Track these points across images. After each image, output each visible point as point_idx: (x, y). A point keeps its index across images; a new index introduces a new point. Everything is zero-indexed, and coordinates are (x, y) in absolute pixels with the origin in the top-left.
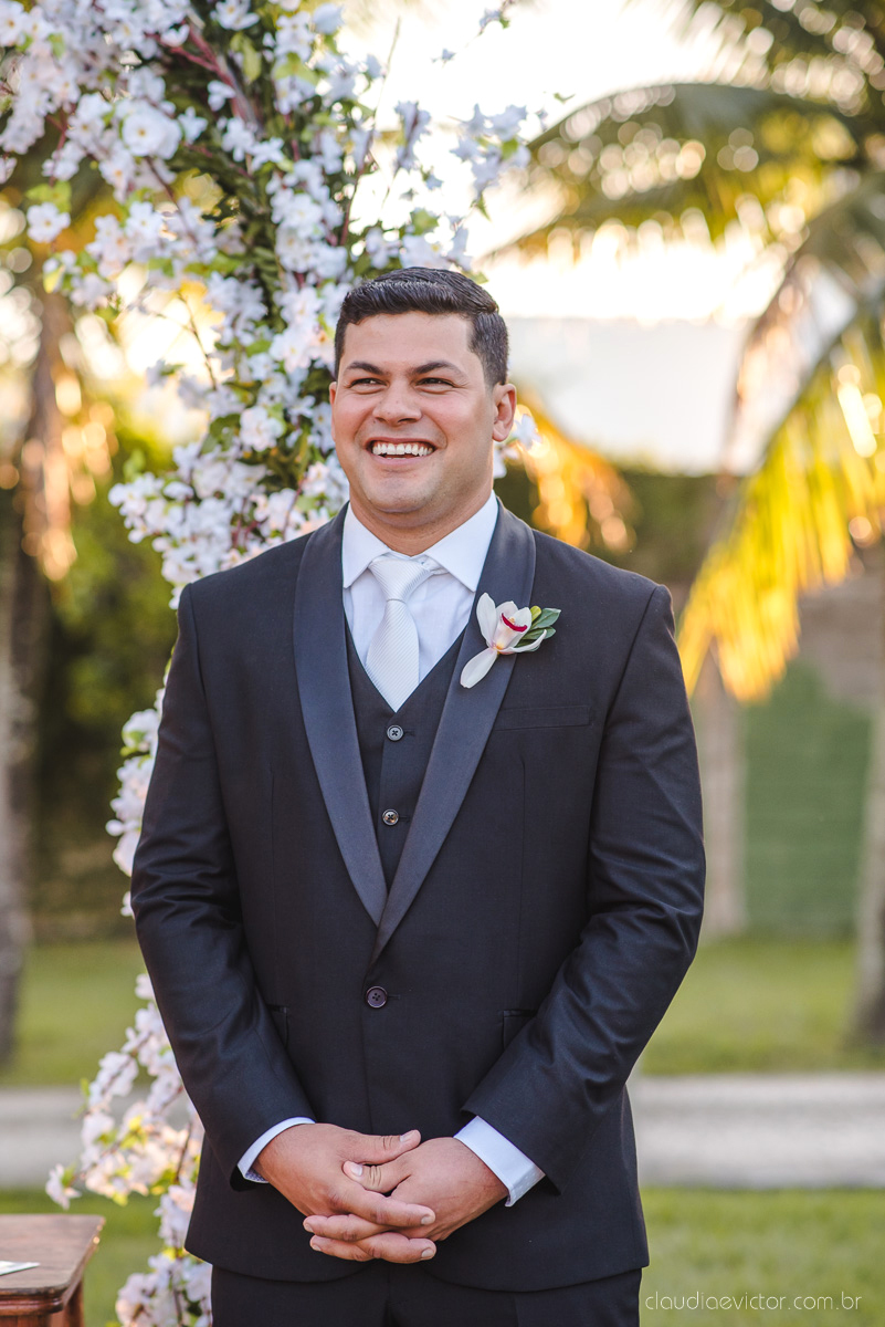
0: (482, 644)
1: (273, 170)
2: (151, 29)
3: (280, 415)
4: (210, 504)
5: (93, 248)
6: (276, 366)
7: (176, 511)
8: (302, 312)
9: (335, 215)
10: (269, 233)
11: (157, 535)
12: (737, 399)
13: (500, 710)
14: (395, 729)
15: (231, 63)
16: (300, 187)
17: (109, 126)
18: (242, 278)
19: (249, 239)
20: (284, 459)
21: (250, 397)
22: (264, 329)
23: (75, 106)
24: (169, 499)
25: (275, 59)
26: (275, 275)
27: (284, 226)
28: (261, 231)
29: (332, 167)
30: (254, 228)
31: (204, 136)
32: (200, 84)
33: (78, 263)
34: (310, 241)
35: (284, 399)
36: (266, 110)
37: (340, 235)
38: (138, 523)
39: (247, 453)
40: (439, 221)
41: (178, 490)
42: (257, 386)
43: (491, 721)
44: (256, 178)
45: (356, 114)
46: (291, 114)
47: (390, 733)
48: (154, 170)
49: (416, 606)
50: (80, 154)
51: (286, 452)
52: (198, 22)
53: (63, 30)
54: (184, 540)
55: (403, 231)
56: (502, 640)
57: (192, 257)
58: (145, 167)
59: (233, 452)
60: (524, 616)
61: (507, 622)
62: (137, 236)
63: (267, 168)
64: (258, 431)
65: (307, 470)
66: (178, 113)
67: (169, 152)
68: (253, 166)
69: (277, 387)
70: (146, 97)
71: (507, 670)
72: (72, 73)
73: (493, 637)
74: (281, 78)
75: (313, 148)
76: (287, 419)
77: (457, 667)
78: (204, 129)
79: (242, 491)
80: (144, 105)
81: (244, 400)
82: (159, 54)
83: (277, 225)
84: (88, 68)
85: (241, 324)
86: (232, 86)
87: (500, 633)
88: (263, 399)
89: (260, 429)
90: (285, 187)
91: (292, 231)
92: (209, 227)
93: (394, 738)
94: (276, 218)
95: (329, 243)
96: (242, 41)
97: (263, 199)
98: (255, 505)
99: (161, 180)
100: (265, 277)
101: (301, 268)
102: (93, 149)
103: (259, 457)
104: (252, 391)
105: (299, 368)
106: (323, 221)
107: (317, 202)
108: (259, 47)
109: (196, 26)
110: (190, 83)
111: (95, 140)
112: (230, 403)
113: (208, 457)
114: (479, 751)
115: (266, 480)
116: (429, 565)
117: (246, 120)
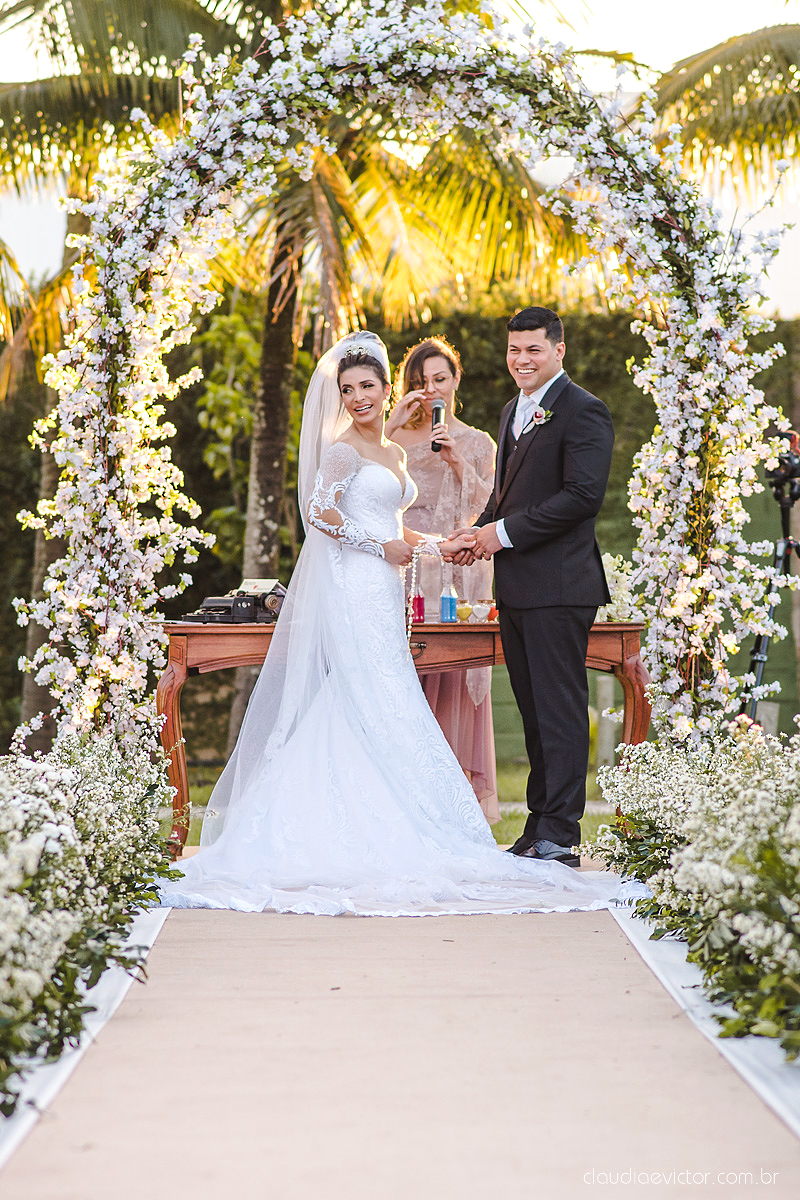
1: (695, 261)
6: (697, 329)
8: (704, 310)
10: (692, 282)
15: (679, 223)
18: (682, 297)
20: (699, 361)
26: (694, 296)
27: (698, 279)
28: (689, 281)
31: (670, 248)
32: (668, 230)
34: (706, 284)
35: (699, 340)
36: (691, 239)
39: (687, 359)
44: (689, 264)
46: (700, 241)
51: (700, 358)
57: (665, 290)
59: (682, 359)
63: (692, 260)
66: (660, 240)
68: (688, 259)
69: (697, 336)
70: (650, 235)
74: (696, 228)
76: (700, 347)
78: (670, 245)
79: (682, 372)
82: (656, 221)
83: (695, 279)
86: (679, 231)
88: (693, 340)
90: (698, 267)
91: (701, 281)
92: (672, 280)
100: (690, 297)
101: (702, 294)
103: (690, 360)
108: (689, 218)
109: (667, 213)
110: (665, 230)
117: (684, 243)
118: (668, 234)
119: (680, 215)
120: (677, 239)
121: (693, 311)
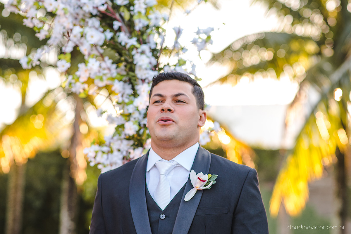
0: (192, 187)
1: (133, 47)
2: (95, 6)
3: (137, 124)
4: (116, 153)
5: (78, 73)
6: (136, 109)
7: (105, 156)
8: (144, 91)
9: (154, 61)
10: (133, 67)
11: (99, 164)
12: (285, 125)
13: (197, 209)
14: (162, 215)
15: (121, 16)
16: (143, 53)
17: (82, 36)
18: (125, 82)
19: (127, 70)
20: (139, 138)
21: (127, 118)
22: (132, 97)
23: (71, 30)
24: (103, 152)
25: (134, 14)
26: (135, 80)
27: (138, 65)
28: (131, 67)
29: (153, 47)
30: (129, 66)
31: (112, 38)
32: (111, 22)
33: (73, 78)
34: (146, 69)
35: (139, 119)
36: (132, 29)
37: (155, 67)
38: (93, 160)
39: (127, 137)
40: (186, 62)
41: (105, 149)
42: (130, 115)
43: (195, 212)
44: (128, 50)
45: (160, 30)
46: (140, 30)
47: (161, 217)
48: (97, 49)
49: (170, 177)
50: (73, 45)
51: (139, 135)
52: (110, 3)
53: (68, 7)
54: (107, 165)
55: (175, 66)
56: (198, 185)
57: (109, 76)
58: (94, 48)
59: (123, 136)
60: (206, 177)
61: (199, 179)
62: (91, 69)
63: (132, 47)
64: (130, 129)
65: (146, 141)
66: (104, 31)
67: (101, 43)
68: (128, 46)
69: (136, 115)
70: (94, 27)
71: (200, 195)
72: (70, 19)
73: (195, 184)
74: (136, 19)
75: (147, 41)
76: (140, 125)
77: (184, 195)
78: (113, 36)
79: (126, 149)
80: (93, 29)
81: (126, 119)
82: (98, 14)
83: (135, 65)
84: (76, 18)
85: (125, 96)
86: (121, 22)
87: (198, 183)
88: (132, 119)
89: (131, 129)
90: (137, 53)
91: (140, 66)
92: (115, 66)
93: (162, 218)
94: (135, 62)
95: (153, 70)
96: (124, 9)
97: (131, 56)
98: (130, 153)
99: (99, 52)
100: (132, 81)
101: (143, 78)
102: (78, 43)
103: (131, 138)
104: (128, 116)
105: (143, 109)
106: (150, 63)
107: (148, 57)
108: (129, 10)
109: (109, 5)
110: (108, 22)
111: (78, 40)
112: (122, 121)
113: (115, 138)
114: (191, 222)
115: (134, 145)
116: (175, 163)
117: (125, 32)
118: (111, 26)
119: (121, 9)
120: (120, 30)
121: (135, 94)
